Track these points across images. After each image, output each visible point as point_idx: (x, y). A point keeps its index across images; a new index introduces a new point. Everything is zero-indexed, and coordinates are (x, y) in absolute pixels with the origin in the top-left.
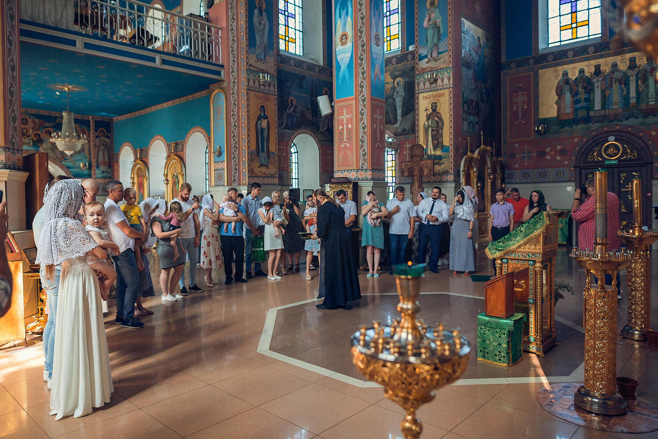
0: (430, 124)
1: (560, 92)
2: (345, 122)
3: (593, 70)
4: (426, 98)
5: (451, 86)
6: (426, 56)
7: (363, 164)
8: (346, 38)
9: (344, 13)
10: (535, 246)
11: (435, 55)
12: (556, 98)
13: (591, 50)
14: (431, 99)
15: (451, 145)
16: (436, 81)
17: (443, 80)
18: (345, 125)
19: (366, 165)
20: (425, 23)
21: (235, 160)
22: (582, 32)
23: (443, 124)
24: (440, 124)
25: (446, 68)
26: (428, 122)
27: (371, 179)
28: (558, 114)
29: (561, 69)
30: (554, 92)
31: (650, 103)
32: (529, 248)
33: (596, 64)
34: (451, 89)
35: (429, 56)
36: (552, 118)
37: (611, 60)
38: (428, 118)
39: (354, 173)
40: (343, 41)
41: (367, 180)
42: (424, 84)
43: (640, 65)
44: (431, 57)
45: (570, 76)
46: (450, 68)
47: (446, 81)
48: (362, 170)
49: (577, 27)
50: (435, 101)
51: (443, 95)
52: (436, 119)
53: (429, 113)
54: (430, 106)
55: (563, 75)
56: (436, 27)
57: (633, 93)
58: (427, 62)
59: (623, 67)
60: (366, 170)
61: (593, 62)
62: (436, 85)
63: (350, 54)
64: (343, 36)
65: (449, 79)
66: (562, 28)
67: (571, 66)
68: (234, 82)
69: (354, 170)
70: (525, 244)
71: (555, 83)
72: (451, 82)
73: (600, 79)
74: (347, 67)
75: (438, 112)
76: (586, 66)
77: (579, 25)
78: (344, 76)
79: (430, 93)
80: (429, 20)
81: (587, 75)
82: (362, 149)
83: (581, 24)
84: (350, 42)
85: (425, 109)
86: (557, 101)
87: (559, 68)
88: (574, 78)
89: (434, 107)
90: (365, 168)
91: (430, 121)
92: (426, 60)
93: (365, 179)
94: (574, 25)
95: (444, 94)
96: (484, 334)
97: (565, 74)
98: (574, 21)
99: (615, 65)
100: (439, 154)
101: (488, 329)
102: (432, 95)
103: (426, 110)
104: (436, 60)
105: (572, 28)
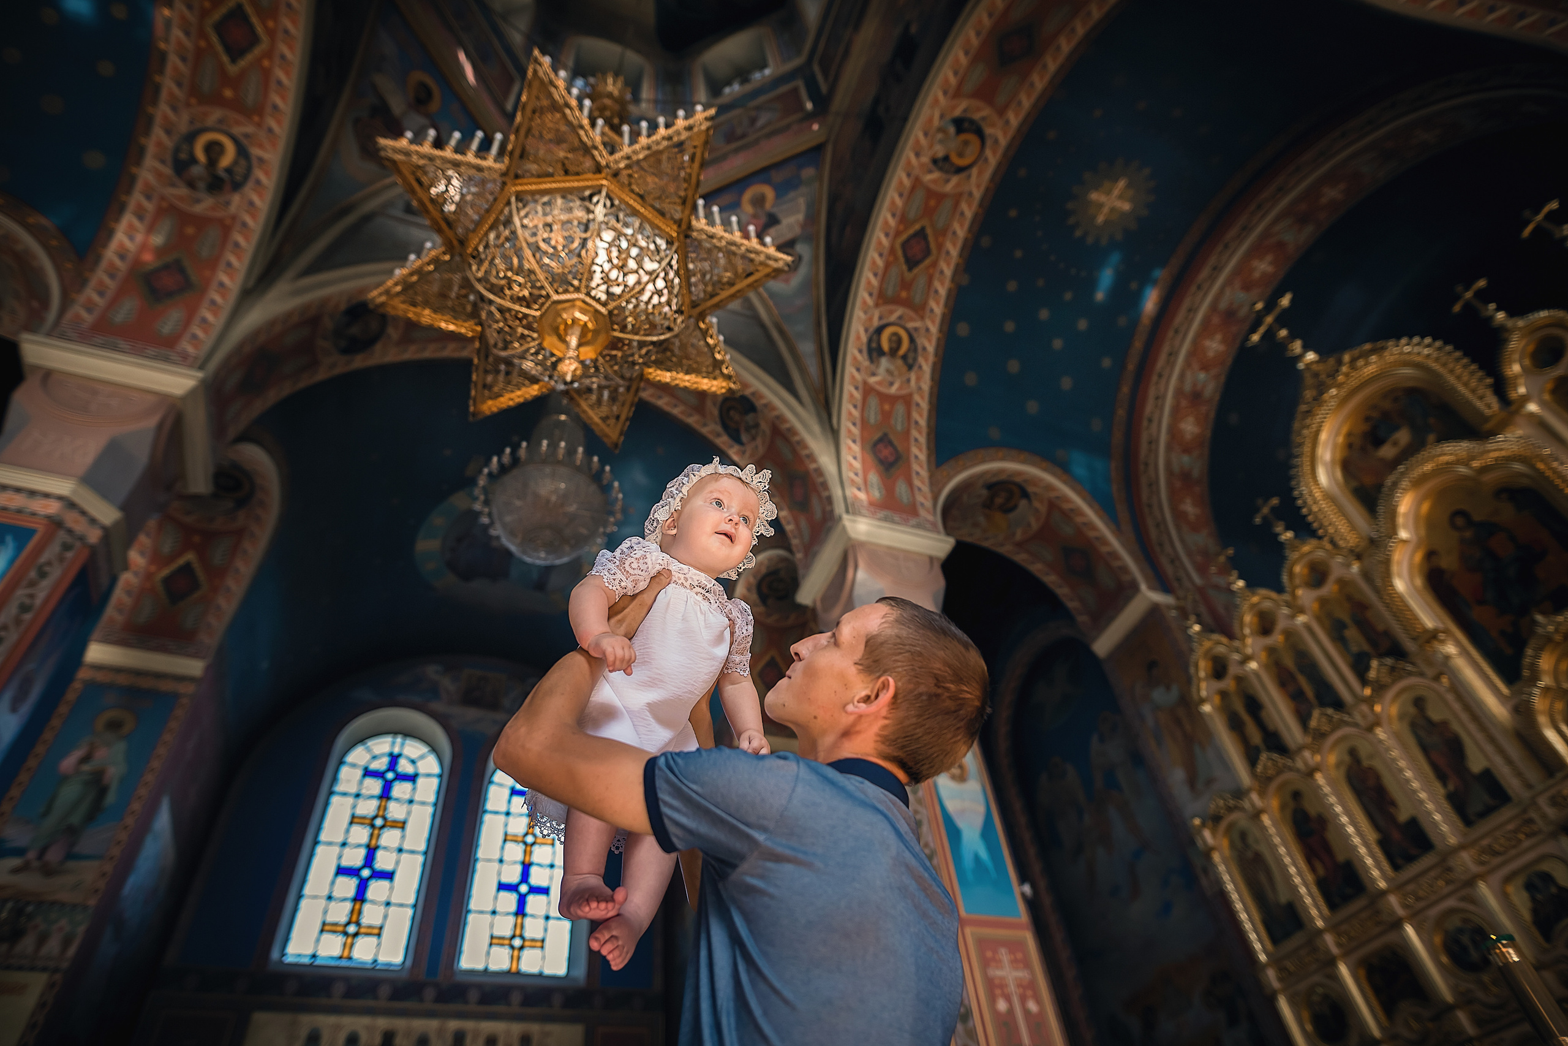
3: (379, 1039)
5: (65, 965)
6: (20, 852)
11: (54, 856)
13: (384, 991)
17: (42, 939)
20: (68, 763)
22: (364, 951)
25: (75, 906)
29: (307, 1021)
33: (387, 1027)
35: (31, 855)
37: (418, 1024)
44: (39, 859)
46: (84, 912)
47: (53, 946)
49: (356, 935)
51: (20, 988)
55: (308, 1039)
56: (97, 785)
61: (383, 1023)
65: (67, 942)
66: (325, 928)
67: (332, 1019)
72: (72, 951)
76: (364, 1027)
77: (362, 930)
80: (86, 759)
83: (366, 930)
87: (304, 1018)
94: (352, 929)
95: (27, 985)
97: (313, 1034)
98: (354, 920)
99: (423, 1039)
104: (48, 871)
105: (345, 934)
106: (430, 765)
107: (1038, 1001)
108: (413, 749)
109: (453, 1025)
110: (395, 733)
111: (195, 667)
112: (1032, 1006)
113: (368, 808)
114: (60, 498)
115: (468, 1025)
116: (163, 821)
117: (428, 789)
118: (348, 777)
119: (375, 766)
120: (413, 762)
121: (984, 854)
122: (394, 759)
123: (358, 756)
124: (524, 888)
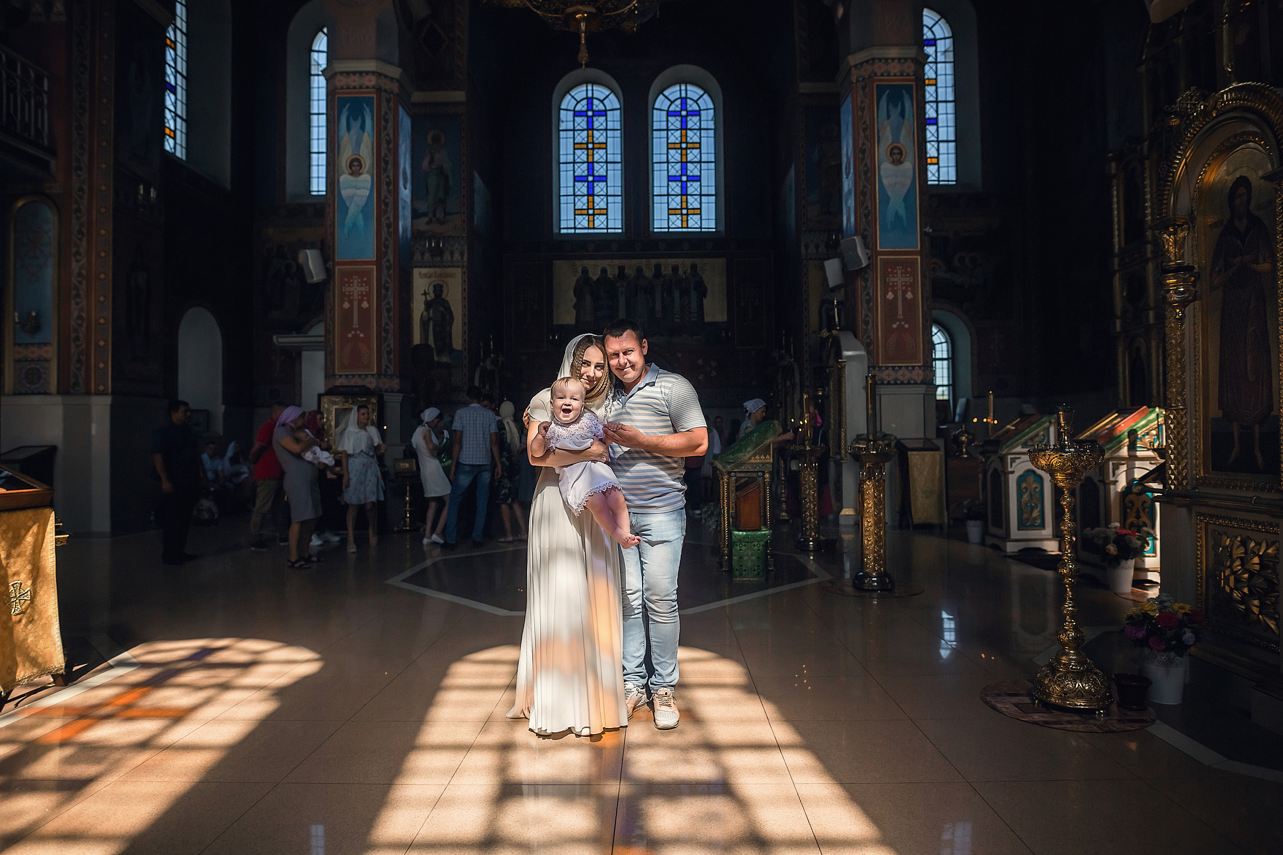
0: (431, 315)
1: (578, 292)
2: (356, 296)
3: (617, 272)
4: (426, 276)
5: (465, 264)
7: (387, 367)
8: (360, 166)
9: (356, 125)
10: (765, 456)
11: (440, 214)
12: (575, 300)
14: (433, 279)
15: (465, 349)
16: (441, 253)
17: (452, 254)
18: (356, 304)
19: (392, 369)
20: (425, 166)
21: (78, 343)
22: (601, 223)
23: (452, 318)
24: (448, 317)
25: (458, 237)
26: (429, 314)
27: (399, 391)
28: (576, 322)
29: (580, 264)
30: (572, 293)
31: (676, 320)
32: (757, 460)
33: (621, 265)
34: (464, 269)
35: (431, 215)
36: (569, 325)
37: (636, 262)
38: (428, 305)
39: (373, 380)
40: (353, 168)
41: (392, 391)
42: (423, 254)
43: (665, 275)
44: (434, 216)
45: (591, 275)
46: (463, 238)
47: (457, 256)
48: (385, 376)
49: (594, 215)
50: (441, 283)
51: (452, 276)
52: (441, 309)
53: (429, 298)
54: (431, 289)
55: (583, 272)
56: (442, 174)
57: (658, 307)
58: (428, 223)
59: (649, 273)
60: (391, 376)
62: (442, 259)
63: (368, 192)
64: (352, 161)
65: (462, 254)
66: (577, 212)
67: (592, 262)
68: (81, 189)
69: (373, 375)
70: (755, 455)
71: (572, 281)
72: (465, 258)
73: (625, 284)
74: (362, 211)
75: (443, 300)
76: (609, 265)
77: (596, 212)
78: (355, 225)
79: (432, 270)
80: (431, 162)
81: (611, 276)
82: (386, 344)
83: (598, 212)
84: (368, 172)
85: (423, 292)
86: (575, 304)
87: (578, 262)
88: (595, 278)
89: (438, 289)
90: (389, 373)
91: (431, 311)
92: (426, 219)
93: (390, 390)
94: (591, 212)
95: (454, 274)
96: (741, 550)
97: (585, 271)
98: (591, 206)
99: (639, 270)
100: (445, 360)
101: (743, 544)
102: (436, 272)
103: (425, 294)
104: (441, 223)
105: (588, 215)
106: (613, 102)
107: (914, 293)
108: (600, 92)
109: (654, 261)
110: (587, 83)
111: (459, 96)
112: (909, 295)
113: (582, 137)
114: (373, 73)
115: (662, 261)
116: (478, 182)
117: (615, 119)
118: (566, 117)
119: (580, 107)
120: (602, 101)
121: (902, 212)
122: (590, 100)
123: (568, 102)
124: (684, 178)
